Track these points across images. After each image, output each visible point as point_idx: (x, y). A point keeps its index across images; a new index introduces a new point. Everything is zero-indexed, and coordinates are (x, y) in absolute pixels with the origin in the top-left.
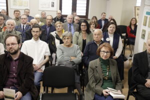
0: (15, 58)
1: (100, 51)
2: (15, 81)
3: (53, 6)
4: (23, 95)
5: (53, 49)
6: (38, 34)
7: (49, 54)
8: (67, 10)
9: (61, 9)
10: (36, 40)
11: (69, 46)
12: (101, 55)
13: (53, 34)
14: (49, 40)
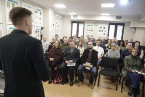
0: (91, 51)
1: (132, 51)
2: (90, 60)
3: (104, 35)
4: (93, 66)
5: (106, 51)
6: (100, 44)
7: (103, 53)
8: (111, 37)
9: (108, 36)
10: (98, 46)
11: (114, 50)
12: (132, 53)
13: (106, 45)
14: (104, 48)
